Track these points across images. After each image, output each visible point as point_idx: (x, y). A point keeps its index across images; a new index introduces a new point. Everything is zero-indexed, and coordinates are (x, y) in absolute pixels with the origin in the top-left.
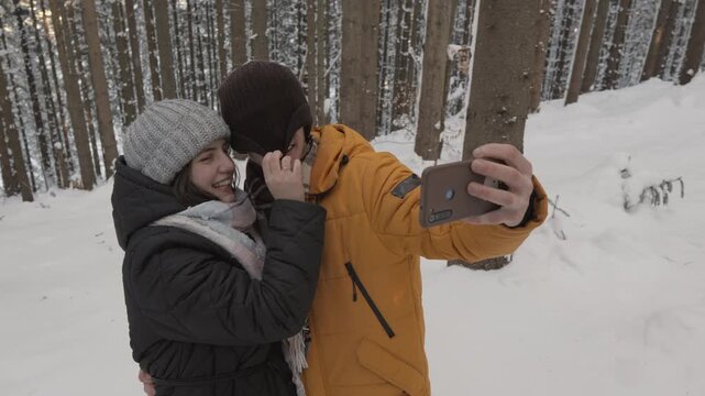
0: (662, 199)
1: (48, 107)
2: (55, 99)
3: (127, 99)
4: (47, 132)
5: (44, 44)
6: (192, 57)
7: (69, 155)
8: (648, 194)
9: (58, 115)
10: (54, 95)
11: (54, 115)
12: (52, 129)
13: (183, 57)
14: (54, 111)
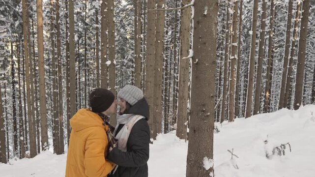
0: (282, 153)
1: (20, 122)
2: (24, 119)
3: (55, 118)
4: (18, 134)
5: (22, 96)
6: (85, 101)
7: (27, 144)
8: (276, 150)
9: (24, 126)
10: (24, 117)
11: (22, 126)
12: (20, 132)
13: (82, 101)
14: (23, 124)
